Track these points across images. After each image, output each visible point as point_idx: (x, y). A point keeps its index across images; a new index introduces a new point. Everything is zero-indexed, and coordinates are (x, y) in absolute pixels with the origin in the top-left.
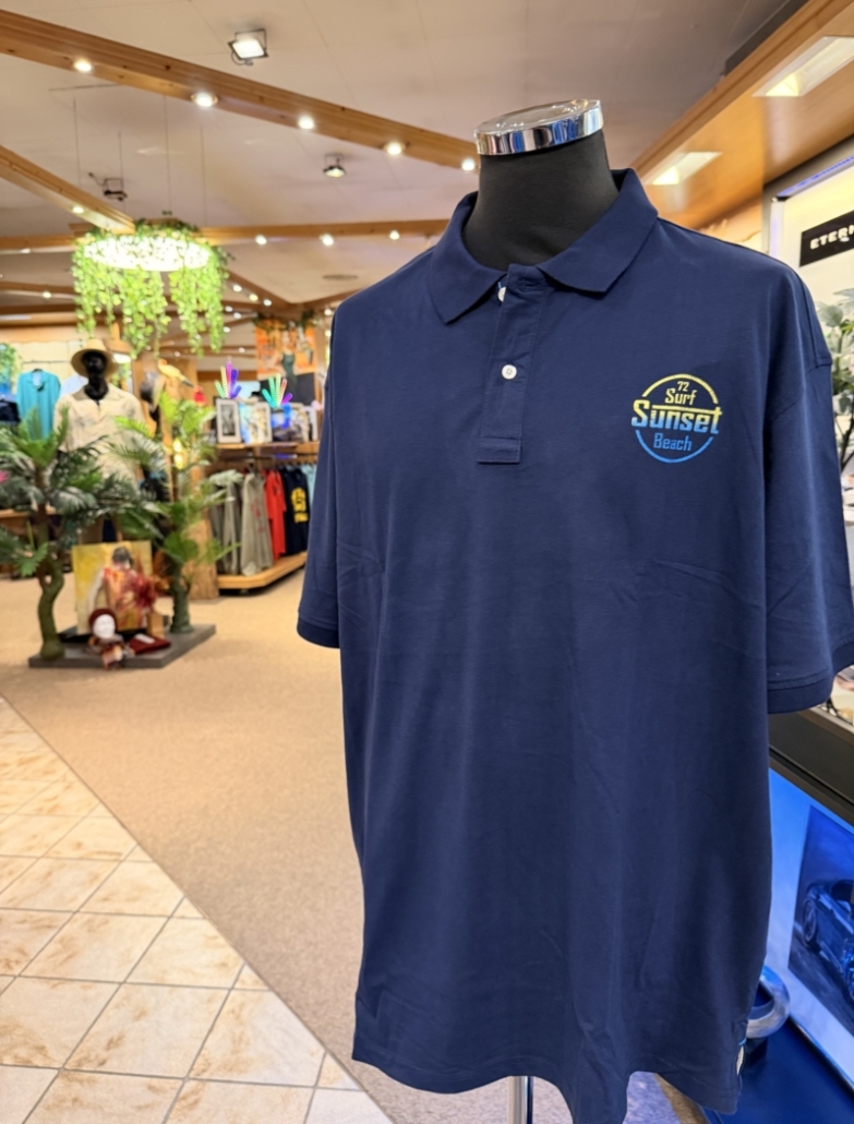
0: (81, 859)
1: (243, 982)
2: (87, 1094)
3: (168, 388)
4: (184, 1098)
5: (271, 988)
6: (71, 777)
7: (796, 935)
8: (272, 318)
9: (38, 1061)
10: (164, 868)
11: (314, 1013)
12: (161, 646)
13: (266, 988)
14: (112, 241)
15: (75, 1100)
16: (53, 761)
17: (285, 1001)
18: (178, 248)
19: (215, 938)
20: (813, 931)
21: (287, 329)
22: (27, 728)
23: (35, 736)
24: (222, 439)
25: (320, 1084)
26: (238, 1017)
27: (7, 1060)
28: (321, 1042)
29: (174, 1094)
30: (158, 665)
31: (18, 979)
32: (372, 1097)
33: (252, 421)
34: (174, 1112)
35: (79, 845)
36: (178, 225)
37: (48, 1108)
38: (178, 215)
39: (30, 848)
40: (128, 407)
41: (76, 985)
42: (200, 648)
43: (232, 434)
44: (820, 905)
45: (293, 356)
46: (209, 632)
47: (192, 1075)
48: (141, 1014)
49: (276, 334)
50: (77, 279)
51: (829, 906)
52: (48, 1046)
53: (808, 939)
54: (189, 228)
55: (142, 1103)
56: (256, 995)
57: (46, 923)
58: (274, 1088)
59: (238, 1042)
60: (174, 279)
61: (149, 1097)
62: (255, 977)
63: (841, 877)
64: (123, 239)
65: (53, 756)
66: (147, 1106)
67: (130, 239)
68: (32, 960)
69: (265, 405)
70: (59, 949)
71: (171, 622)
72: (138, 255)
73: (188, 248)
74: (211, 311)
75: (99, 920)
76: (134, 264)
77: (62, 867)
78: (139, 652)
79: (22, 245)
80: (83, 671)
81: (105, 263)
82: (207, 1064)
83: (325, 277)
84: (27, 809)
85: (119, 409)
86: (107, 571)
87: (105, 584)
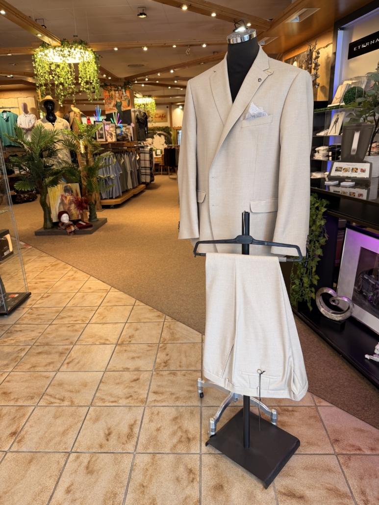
0: (92, 292)
1: (167, 320)
2: (128, 349)
3: (76, 117)
4: (161, 347)
5: (178, 321)
6: (75, 269)
8: (111, 85)
9: (108, 342)
11: (195, 326)
12: (89, 226)
13: (176, 321)
16: (65, 265)
17: (184, 323)
19: (152, 310)
21: (117, 90)
22: (47, 255)
23: (52, 257)
24: (98, 140)
26: (170, 328)
27: (97, 343)
28: (200, 332)
29: (157, 347)
30: (90, 233)
31: (89, 324)
33: (109, 131)
34: (159, 351)
35: (90, 288)
37: (118, 353)
38: (80, 37)
39: (72, 290)
40: (65, 125)
41: (110, 324)
42: (102, 227)
43: (102, 137)
45: (121, 102)
46: (105, 221)
47: (160, 342)
48: (137, 329)
49: (113, 92)
52: (109, 339)
53: (359, 290)
55: (148, 350)
56: (173, 323)
57: (90, 309)
58: (189, 344)
59: (172, 334)
60: (80, 67)
61: (150, 348)
62: (171, 318)
63: (370, 268)
64: (57, 48)
65: (64, 263)
66: (150, 350)
68: (91, 319)
69: (114, 125)
70: (99, 315)
71: (88, 217)
72: (64, 56)
73: (85, 53)
74: (95, 81)
75: (109, 308)
76: (62, 60)
77: (87, 294)
78: (80, 228)
79: (8, 52)
80: (59, 236)
81: (49, 60)
82: (165, 340)
83: (129, 66)
84: (63, 279)
85: (62, 126)
86: (62, 195)
87: (62, 200)
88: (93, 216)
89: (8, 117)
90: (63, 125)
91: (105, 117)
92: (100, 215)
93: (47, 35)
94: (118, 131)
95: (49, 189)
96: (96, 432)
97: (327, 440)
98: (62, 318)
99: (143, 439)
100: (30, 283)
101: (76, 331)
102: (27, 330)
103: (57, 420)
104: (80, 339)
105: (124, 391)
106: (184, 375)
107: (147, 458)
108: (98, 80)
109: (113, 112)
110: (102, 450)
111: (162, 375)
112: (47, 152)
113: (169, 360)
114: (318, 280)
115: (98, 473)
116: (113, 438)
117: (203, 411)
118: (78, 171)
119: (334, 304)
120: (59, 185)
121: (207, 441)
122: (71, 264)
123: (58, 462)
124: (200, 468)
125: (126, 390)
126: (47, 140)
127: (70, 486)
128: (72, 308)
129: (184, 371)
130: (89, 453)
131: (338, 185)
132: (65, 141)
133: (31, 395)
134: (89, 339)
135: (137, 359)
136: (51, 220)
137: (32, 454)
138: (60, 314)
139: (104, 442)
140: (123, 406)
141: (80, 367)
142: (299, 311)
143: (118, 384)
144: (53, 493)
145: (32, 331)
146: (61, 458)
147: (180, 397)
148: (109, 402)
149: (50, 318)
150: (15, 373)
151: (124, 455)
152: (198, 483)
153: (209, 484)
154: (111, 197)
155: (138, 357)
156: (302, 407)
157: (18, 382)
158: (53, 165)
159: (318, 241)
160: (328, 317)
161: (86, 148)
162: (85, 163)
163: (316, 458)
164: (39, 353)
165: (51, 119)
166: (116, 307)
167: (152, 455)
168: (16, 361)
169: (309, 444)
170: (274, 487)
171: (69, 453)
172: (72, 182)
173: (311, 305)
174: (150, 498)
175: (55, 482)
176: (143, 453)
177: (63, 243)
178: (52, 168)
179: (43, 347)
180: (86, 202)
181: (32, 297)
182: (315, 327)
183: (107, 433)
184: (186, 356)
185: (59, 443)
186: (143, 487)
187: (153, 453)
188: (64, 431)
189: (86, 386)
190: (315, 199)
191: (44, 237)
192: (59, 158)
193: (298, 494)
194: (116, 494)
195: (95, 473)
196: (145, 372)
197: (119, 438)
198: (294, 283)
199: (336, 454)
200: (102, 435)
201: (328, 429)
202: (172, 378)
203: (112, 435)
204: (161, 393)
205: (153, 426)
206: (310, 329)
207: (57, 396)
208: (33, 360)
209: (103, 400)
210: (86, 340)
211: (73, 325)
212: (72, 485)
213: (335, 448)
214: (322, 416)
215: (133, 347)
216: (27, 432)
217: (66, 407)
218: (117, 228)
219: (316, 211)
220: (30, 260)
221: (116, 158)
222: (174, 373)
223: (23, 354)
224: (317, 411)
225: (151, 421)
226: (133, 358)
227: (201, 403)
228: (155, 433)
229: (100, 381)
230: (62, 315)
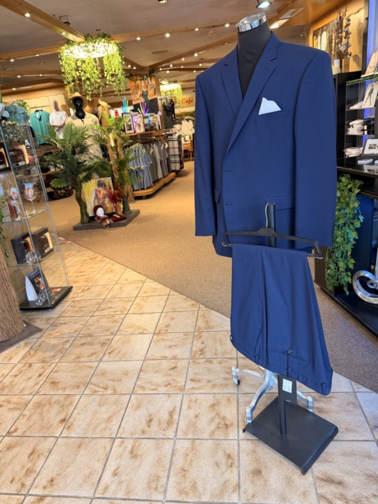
0: (129, 283)
1: (202, 308)
2: (165, 338)
3: (104, 111)
4: (196, 336)
5: (212, 309)
6: (112, 261)
8: (136, 75)
9: (145, 332)
10: (159, 282)
12: (123, 218)
13: (210, 309)
14: (76, 46)
15: (163, 339)
16: (102, 258)
17: (218, 312)
18: (104, 46)
19: (187, 299)
21: (143, 79)
22: (86, 249)
23: (90, 251)
24: (127, 132)
26: (204, 317)
27: (136, 333)
29: (193, 335)
30: (125, 225)
31: (128, 315)
33: (137, 122)
34: (195, 339)
35: (127, 280)
36: (104, 36)
37: (155, 342)
38: (103, 31)
39: (110, 282)
40: (94, 121)
41: (147, 314)
42: (136, 218)
43: (130, 129)
45: (147, 91)
46: (138, 212)
47: (196, 331)
48: (173, 319)
49: (139, 82)
52: (147, 328)
54: (108, 37)
55: (184, 338)
56: (207, 311)
57: (128, 300)
59: (207, 322)
61: (186, 337)
62: (205, 307)
64: (81, 45)
65: (102, 256)
66: (186, 339)
67: (84, 44)
68: (129, 310)
69: (141, 115)
70: (136, 306)
71: (122, 210)
72: (88, 52)
73: (108, 46)
74: (120, 74)
75: (145, 298)
76: (87, 56)
77: (124, 286)
78: (115, 221)
79: (35, 53)
80: (96, 230)
81: (75, 57)
82: (200, 328)
83: (153, 53)
84: (101, 272)
85: (91, 122)
86: (96, 190)
87: (97, 196)
88: (126, 208)
89: (41, 116)
90: (92, 120)
91: (132, 108)
92: (133, 206)
93: (71, 33)
94: (146, 121)
95: (83, 185)
96: (137, 418)
97: (367, 426)
98: (103, 310)
99: (182, 426)
100: (71, 277)
101: (116, 321)
102: (71, 322)
103: (102, 408)
104: (120, 329)
105: (163, 379)
106: (220, 363)
107: (187, 444)
108: (123, 72)
109: (140, 102)
110: (145, 436)
111: (198, 363)
112: (79, 149)
113: (204, 348)
114: (354, 264)
115: (141, 457)
116: (154, 424)
117: (240, 398)
118: (109, 166)
119: (372, 287)
120: (92, 180)
121: (244, 427)
122: (108, 256)
123: (105, 447)
124: (239, 454)
125: (165, 379)
126: (77, 136)
127: (116, 470)
128: (111, 300)
129: (220, 359)
130: (132, 438)
131: (373, 164)
132: (95, 136)
133: (77, 384)
134: (128, 329)
135: (173, 348)
136: (87, 214)
137: (81, 439)
138: (101, 306)
139: (146, 428)
140: (163, 394)
141: (121, 356)
142: (335, 296)
143: (157, 372)
144: (101, 476)
145: (75, 323)
146: (106, 443)
147: (217, 384)
148: (150, 390)
149: (91, 310)
150: (62, 364)
151: (165, 440)
152: (237, 467)
153: (247, 468)
154: (142, 188)
155: (175, 346)
156: (340, 394)
157: (64, 372)
158: (85, 161)
159: (352, 224)
160: (366, 300)
161: (115, 141)
162: (116, 157)
163: (355, 444)
164: (83, 344)
165: (80, 115)
166: (151, 297)
167: (191, 440)
168: (62, 353)
169: (348, 430)
170: (313, 473)
171: (114, 439)
172: (104, 176)
173: (348, 289)
174: (191, 482)
175: (103, 466)
176: (183, 439)
177: (100, 236)
178: (85, 164)
179: (86, 338)
180: (119, 195)
181: (74, 290)
182: (353, 311)
183: (148, 419)
184: (221, 344)
185: (105, 429)
186: (184, 471)
187: (192, 439)
188: (109, 418)
189: (127, 375)
190: (348, 180)
191: (82, 231)
192: (91, 153)
193: (336, 480)
194: (159, 477)
195: (139, 458)
196: (182, 361)
197: (160, 424)
198: (329, 268)
199: (376, 440)
200: (144, 422)
201: (367, 415)
202: (208, 365)
203: (153, 422)
204: (198, 381)
205: (192, 413)
206: (347, 313)
207: (101, 385)
208: (77, 351)
209: (143, 388)
210: (126, 330)
211: (113, 316)
212: (118, 468)
213: (375, 434)
214: (361, 402)
215: (170, 336)
216: (75, 419)
217: (110, 396)
218: (149, 218)
219: (349, 193)
220: (70, 254)
221: (146, 149)
222: (210, 361)
223: (67, 346)
224: (356, 397)
225: (189, 408)
226: (170, 347)
227: (238, 390)
228: (194, 420)
229: (139, 369)
230: (102, 306)
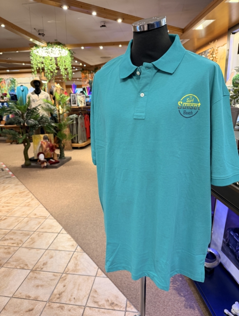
0: (36, 218)
1: (78, 250)
2: (38, 276)
3: (58, 91)
4: (62, 278)
5: (85, 252)
6: (33, 197)
7: (223, 242)
8: (86, 70)
9: (26, 268)
10: (57, 221)
11: (96, 258)
12: (57, 162)
13: (83, 252)
14: (41, 49)
15: (35, 277)
16: (28, 193)
17: (88, 255)
18: (59, 50)
19: (70, 239)
20: (228, 241)
21: (90, 73)
22: (21, 184)
23: (23, 186)
25: (97, 275)
26: (76, 259)
27: (18, 267)
28: (97, 265)
29: (60, 277)
30: (56, 167)
31: (20, 248)
32: (110, 279)
34: (60, 281)
35: (35, 214)
36: (59, 44)
37: (29, 279)
38: (59, 41)
39: (23, 215)
40: (46, 96)
41: (35, 250)
42: (67, 163)
43: (75, 104)
44: (230, 234)
45: (92, 81)
46: (70, 159)
47: (64, 272)
48: (52, 257)
49: (87, 74)
50: (32, 60)
51: (232, 234)
52: (28, 264)
53: (227, 243)
54: (62, 45)
55: (52, 279)
56: (81, 253)
57: (27, 234)
58: (85, 276)
59: (76, 265)
60: (58, 59)
61: (54, 277)
62: (81, 249)
63: (236, 227)
64: (44, 48)
65: (28, 191)
66: (53, 280)
67: (46, 48)
68: (24, 243)
69: (84, 95)
70: (31, 240)
72: (48, 53)
73: (62, 50)
74: (69, 68)
75: (41, 233)
77: (31, 220)
78: (51, 164)
80: (36, 169)
81: (39, 55)
82: (68, 270)
83: (101, 58)
84: (22, 205)
86: (42, 141)
87: (41, 146)
88: (61, 156)
92: (67, 154)
93: (36, 40)
94: (88, 100)
98: (5, 240)
101: (9, 253)
104: (8, 262)
106: (69, 310)
108: (72, 68)
109: (86, 87)
111: (52, 308)
113: (64, 292)
122: (32, 192)
128: (16, 231)
129: (70, 306)
134: (14, 263)
135: (40, 288)
143: (15, 312)
155: (42, 286)
166: (45, 233)
184: (78, 290)
191: (26, 169)
196: (41, 303)
202: (59, 312)
210: (12, 263)
211: (10, 247)
215: (42, 275)
220: (9, 187)
226: (38, 286)
229: (3, 307)
230: (7, 237)
